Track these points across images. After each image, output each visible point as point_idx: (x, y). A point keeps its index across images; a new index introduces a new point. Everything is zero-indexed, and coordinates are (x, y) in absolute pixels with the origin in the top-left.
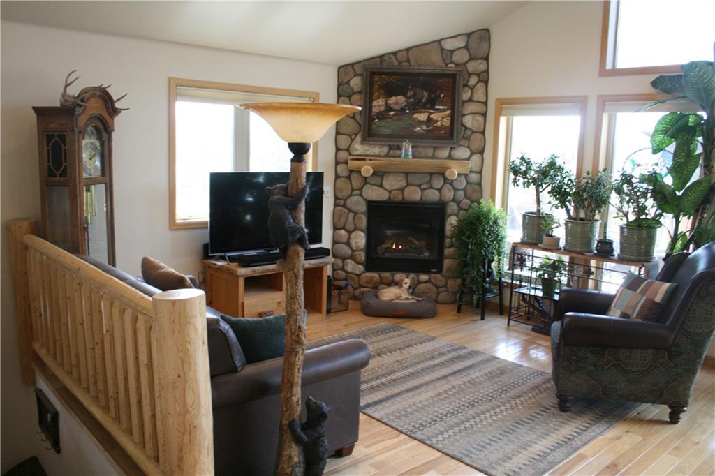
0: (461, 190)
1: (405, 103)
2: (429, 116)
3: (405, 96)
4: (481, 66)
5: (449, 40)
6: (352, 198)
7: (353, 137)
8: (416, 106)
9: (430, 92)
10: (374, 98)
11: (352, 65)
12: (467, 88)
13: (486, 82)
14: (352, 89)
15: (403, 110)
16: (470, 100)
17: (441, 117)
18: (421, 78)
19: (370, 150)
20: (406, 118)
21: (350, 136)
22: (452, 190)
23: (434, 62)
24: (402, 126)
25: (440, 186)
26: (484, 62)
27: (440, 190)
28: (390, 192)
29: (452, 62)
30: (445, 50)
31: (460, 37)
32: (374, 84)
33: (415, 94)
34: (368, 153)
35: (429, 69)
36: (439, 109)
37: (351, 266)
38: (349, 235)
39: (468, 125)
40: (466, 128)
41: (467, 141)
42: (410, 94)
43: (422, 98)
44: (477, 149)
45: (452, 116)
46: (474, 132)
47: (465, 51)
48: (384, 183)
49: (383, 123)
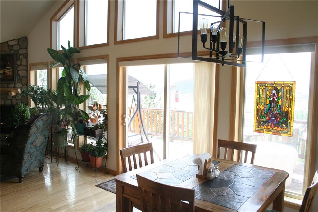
0: (19, 100)
2: (4, 71)
5: (11, 42)
9: (4, 62)
12: (19, 60)
13: (27, 57)
16: (21, 65)
17: (9, 72)
22: (16, 101)
23: (6, 50)
26: (25, 50)
27: (11, 100)
29: (13, 50)
30: (10, 45)
31: (15, 40)
36: (8, 69)
39: (21, 74)
40: (20, 76)
41: (21, 81)
44: (25, 84)
45: (13, 71)
46: (23, 77)
47: (18, 46)
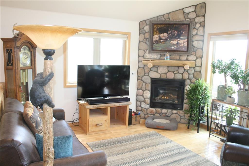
0: (192, 74)
1: (167, 36)
2: (178, 42)
3: (167, 33)
4: (202, 19)
5: (187, 8)
6: (144, 76)
7: (145, 51)
8: (172, 37)
9: (178, 31)
10: (154, 34)
11: (145, 21)
12: (195, 29)
13: (204, 26)
14: (145, 31)
15: (166, 39)
16: (196, 35)
17: (183, 42)
18: (174, 25)
19: (152, 56)
20: (167, 43)
21: (144, 50)
22: (188, 74)
23: (180, 18)
24: (166, 46)
25: (182, 73)
26: (203, 18)
27: (182, 74)
28: (161, 74)
29: (188, 18)
30: (185, 13)
31: (192, 7)
32: (154, 29)
33: (172, 32)
34: (151, 58)
35: (178, 21)
36: (182, 39)
37: (143, 105)
38: (143, 92)
39: (195, 46)
40: (194, 47)
41: (195, 53)
42: (169, 32)
43: (175, 34)
44: (200, 56)
45: (188, 42)
46: (198, 49)
47: (194, 13)
48: (158, 70)
49: (158, 45)
